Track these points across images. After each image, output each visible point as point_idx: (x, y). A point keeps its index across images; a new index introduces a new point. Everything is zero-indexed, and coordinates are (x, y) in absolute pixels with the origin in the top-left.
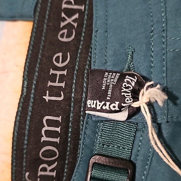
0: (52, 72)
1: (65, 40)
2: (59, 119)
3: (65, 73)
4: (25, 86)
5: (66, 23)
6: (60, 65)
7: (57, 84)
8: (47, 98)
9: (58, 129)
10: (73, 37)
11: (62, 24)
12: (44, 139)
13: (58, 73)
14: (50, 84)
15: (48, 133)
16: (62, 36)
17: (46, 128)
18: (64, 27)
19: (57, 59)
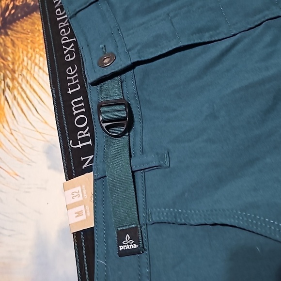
0: (68, 78)
1: (70, 59)
2: (81, 98)
3: (77, 75)
4: (54, 92)
5: (67, 51)
6: (72, 73)
7: (74, 83)
8: (70, 92)
9: (83, 104)
10: (75, 56)
11: (65, 52)
12: (75, 112)
13: (72, 78)
14: (69, 84)
15: (76, 109)
16: (68, 58)
17: (75, 106)
18: (67, 54)
19: (69, 71)
